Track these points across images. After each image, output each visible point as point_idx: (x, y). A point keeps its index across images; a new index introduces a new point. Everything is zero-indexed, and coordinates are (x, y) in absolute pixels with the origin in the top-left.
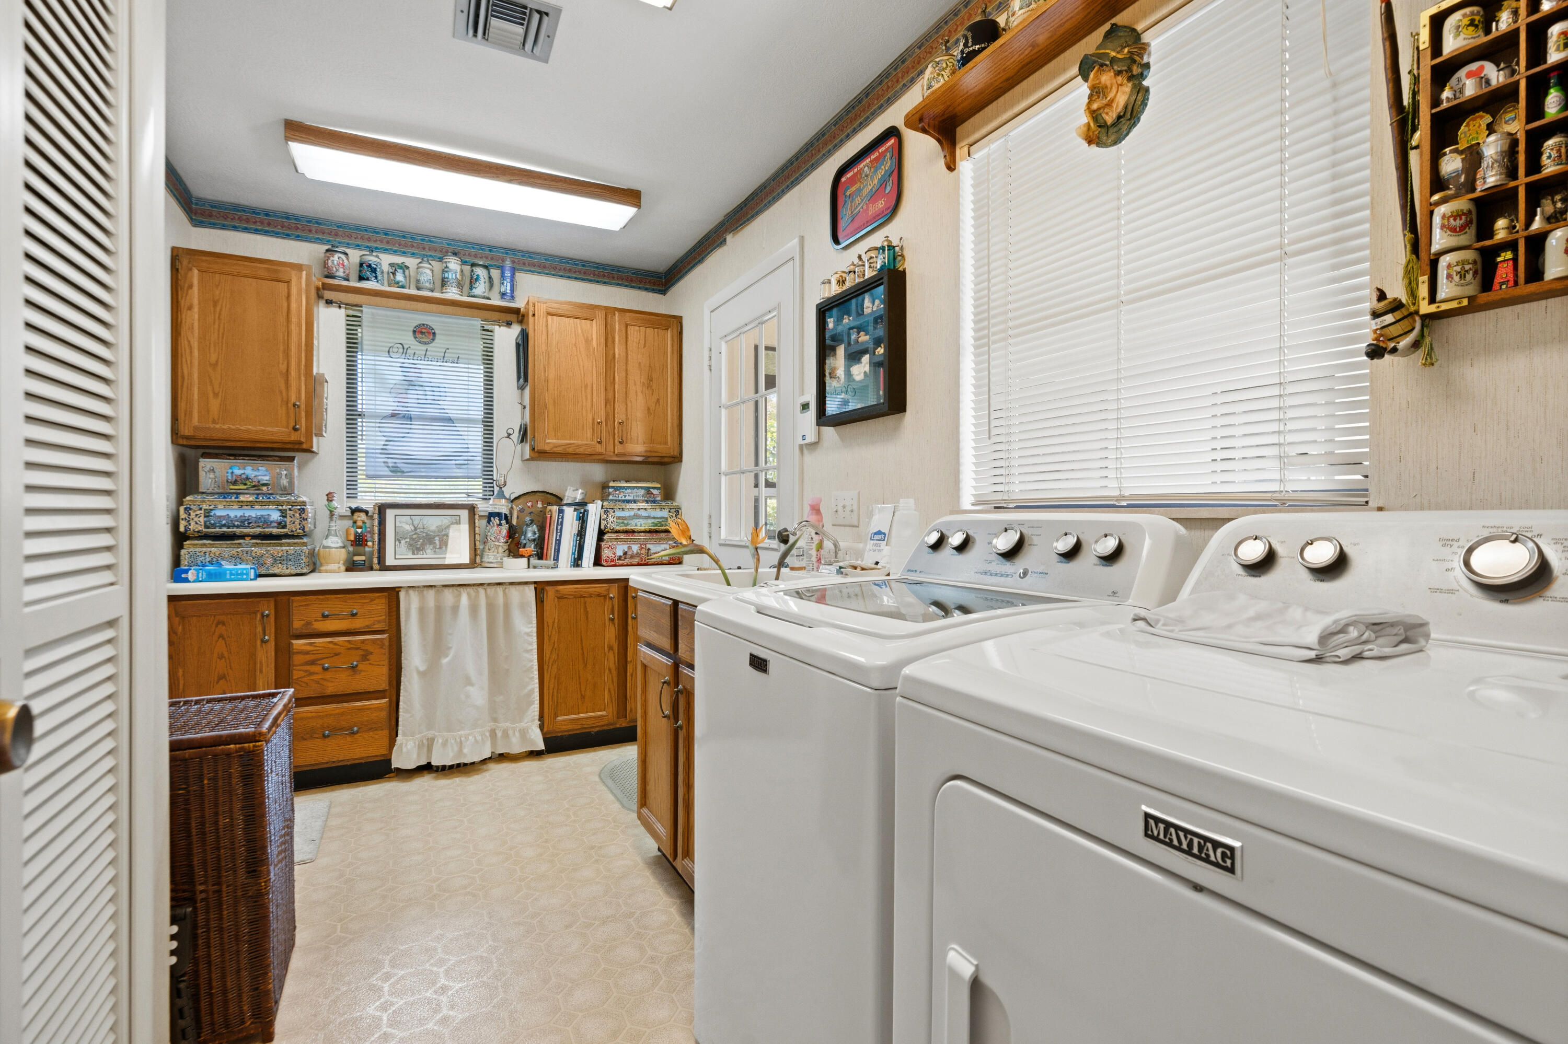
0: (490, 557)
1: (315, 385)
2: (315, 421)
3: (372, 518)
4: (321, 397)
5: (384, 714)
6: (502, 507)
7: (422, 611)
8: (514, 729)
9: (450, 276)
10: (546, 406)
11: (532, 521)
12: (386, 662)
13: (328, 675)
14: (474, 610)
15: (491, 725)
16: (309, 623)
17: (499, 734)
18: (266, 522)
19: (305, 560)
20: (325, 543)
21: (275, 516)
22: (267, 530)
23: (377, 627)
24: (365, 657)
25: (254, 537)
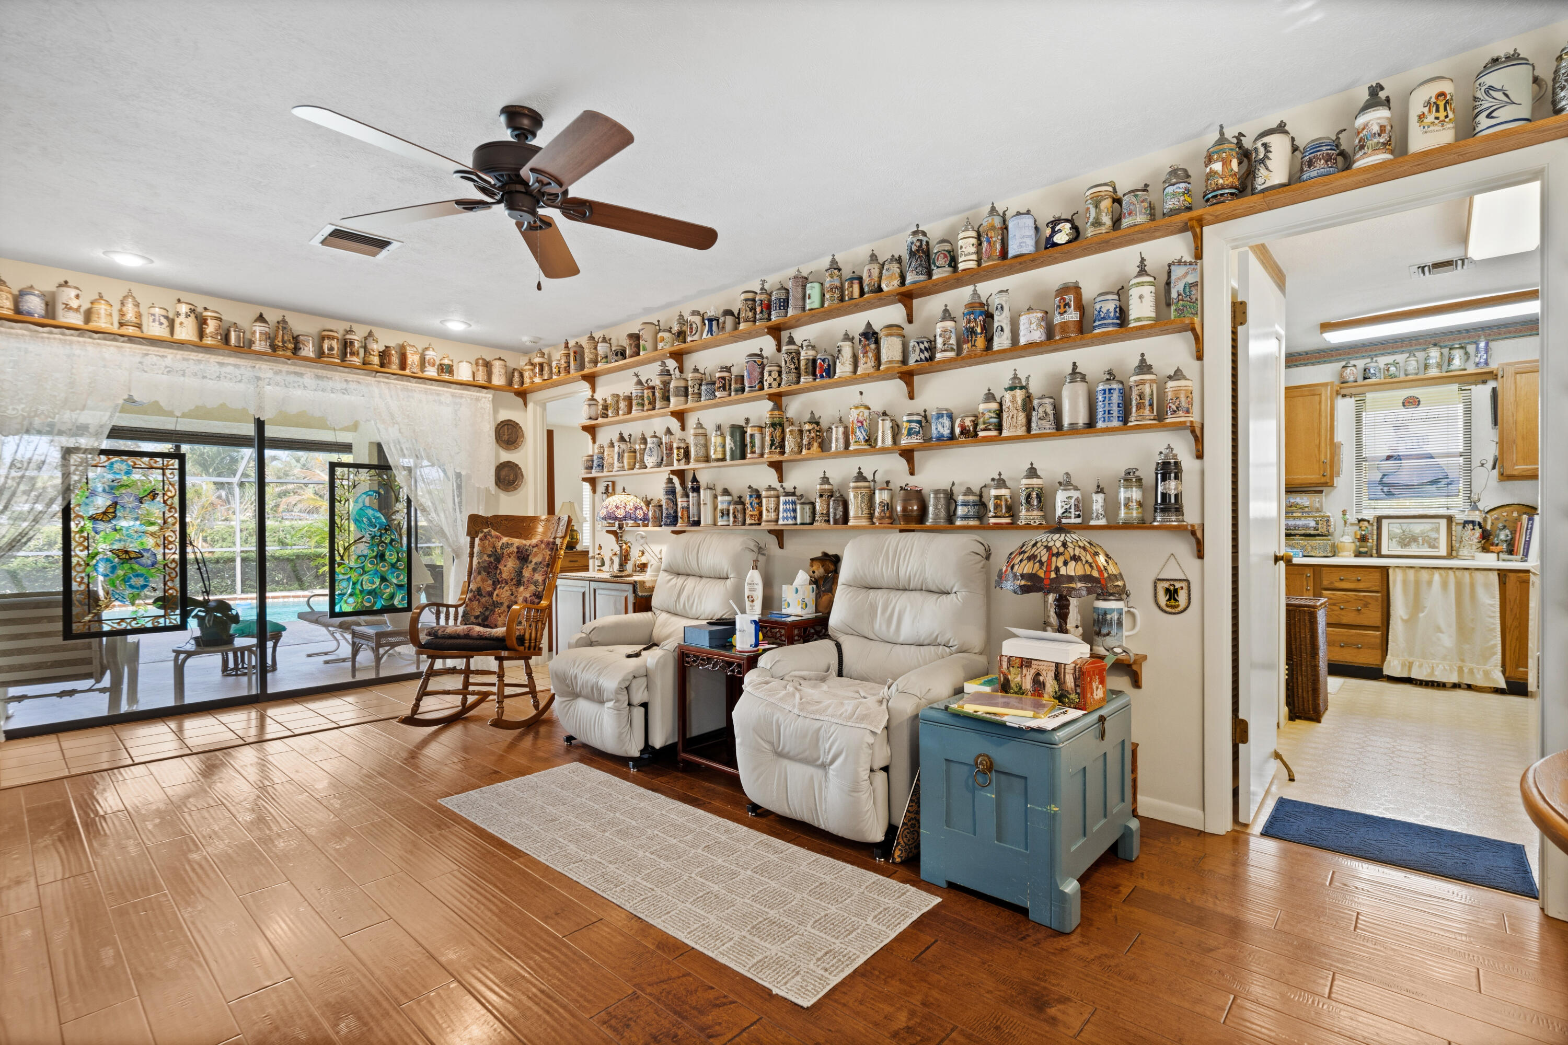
0: (1464, 552)
1: (1335, 448)
2: (1335, 469)
3: (1372, 525)
4: (1339, 455)
5: (1378, 641)
6: (1477, 517)
7: (1405, 583)
8: (1479, 670)
9: (1431, 361)
10: (1514, 442)
11: (1504, 527)
12: (1380, 610)
13: (1343, 613)
14: (1445, 585)
15: (1459, 663)
16: (1332, 583)
17: (1466, 670)
18: (1308, 528)
19: (1329, 548)
20: (1341, 540)
21: (1313, 524)
22: (1308, 532)
23: (1374, 589)
24: (1366, 605)
25: (1301, 535)
